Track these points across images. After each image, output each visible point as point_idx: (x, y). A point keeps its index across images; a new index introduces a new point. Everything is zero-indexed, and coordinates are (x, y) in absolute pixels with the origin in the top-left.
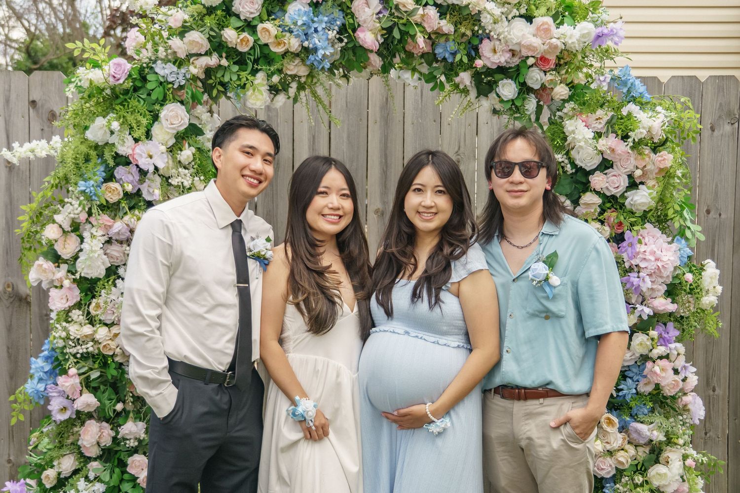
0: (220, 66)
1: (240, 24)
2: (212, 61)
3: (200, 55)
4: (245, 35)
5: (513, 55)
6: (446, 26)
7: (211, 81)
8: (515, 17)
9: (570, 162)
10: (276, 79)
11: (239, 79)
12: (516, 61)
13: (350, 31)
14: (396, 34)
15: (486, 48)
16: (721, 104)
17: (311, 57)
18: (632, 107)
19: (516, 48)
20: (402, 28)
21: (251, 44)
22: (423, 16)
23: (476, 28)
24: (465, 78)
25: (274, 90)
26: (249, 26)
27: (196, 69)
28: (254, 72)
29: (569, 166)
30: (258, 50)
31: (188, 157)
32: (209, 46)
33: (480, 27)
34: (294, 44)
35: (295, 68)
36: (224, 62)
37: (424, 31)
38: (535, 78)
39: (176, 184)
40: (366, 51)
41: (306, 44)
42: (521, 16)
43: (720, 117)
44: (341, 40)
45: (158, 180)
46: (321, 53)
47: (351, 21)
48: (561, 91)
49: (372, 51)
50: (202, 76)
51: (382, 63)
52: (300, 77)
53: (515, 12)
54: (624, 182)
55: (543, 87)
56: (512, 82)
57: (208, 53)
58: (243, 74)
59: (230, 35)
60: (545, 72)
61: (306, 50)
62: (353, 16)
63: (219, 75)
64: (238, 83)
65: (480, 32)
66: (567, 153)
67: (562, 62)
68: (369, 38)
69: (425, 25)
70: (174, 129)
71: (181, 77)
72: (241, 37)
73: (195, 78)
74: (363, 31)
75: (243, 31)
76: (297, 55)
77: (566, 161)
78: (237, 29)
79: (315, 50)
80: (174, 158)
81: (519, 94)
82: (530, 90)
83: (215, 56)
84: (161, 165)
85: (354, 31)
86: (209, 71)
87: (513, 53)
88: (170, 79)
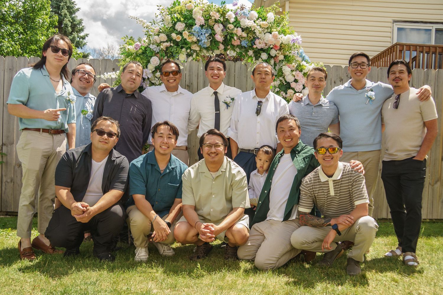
0: (171, 46)
1: (177, 32)
2: (168, 44)
3: (164, 42)
4: (179, 36)
5: (266, 45)
6: (244, 35)
7: (168, 51)
8: (267, 32)
9: (285, 80)
10: (189, 51)
11: (177, 50)
12: (267, 47)
13: (213, 35)
14: (228, 37)
15: (257, 41)
16: (337, 75)
17: (200, 43)
18: (304, 63)
19: (267, 42)
20: (230, 35)
21: (181, 39)
22: (237, 31)
23: (254, 35)
24: (251, 53)
25: (188, 55)
26: (180, 33)
27: (163, 46)
28: (182, 48)
29: (284, 81)
30: (183, 40)
31: (159, 75)
32: (167, 39)
33: (256, 35)
34: (195, 39)
35: (195, 48)
36: (172, 44)
37: (237, 36)
38: (273, 53)
39: (153, 82)
40: (218, 42)
41: (198, 38)
42: (268, 32)
43: (337, 79)
44: (210, 38)
45: (149, 82)
46: (203, 41)
47: (213, 32)
48: (281, 57)
49: (220, 42)
50: (165, 49)
51: (224, 47)
52: (197, 51)
53: (266, 31)
54: (302, 87)
55: (276, 56)
56: (266, 54)
57: (167, 41)
58: (178, 49)
59: (174, 36)
60: (276, 51)
61: (198, 41)
62: (214, 30)
63: (170, 49)
64: (176, 51)
65: (255, 36)
66: (284, 77)
67: (282, 48)
68: (219, 38)
69: (237, 34)
70: (154, 65)
71: (158, 49)
72: (178, 36)
73: (162, 50)
74: (217, 35)
75: (178, 34)
76: (196, 43)
77: (283, 80)
78: (176, 34)
79: (202, 40)
80: (154, 75)
81: (268, 58)
82: (272, 57)
83: (169, 42)
84: (150, 77)
85: (214, 35)
86: (167, 48)
87: (266, 44)
88: (154, 50)
